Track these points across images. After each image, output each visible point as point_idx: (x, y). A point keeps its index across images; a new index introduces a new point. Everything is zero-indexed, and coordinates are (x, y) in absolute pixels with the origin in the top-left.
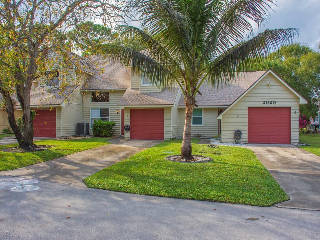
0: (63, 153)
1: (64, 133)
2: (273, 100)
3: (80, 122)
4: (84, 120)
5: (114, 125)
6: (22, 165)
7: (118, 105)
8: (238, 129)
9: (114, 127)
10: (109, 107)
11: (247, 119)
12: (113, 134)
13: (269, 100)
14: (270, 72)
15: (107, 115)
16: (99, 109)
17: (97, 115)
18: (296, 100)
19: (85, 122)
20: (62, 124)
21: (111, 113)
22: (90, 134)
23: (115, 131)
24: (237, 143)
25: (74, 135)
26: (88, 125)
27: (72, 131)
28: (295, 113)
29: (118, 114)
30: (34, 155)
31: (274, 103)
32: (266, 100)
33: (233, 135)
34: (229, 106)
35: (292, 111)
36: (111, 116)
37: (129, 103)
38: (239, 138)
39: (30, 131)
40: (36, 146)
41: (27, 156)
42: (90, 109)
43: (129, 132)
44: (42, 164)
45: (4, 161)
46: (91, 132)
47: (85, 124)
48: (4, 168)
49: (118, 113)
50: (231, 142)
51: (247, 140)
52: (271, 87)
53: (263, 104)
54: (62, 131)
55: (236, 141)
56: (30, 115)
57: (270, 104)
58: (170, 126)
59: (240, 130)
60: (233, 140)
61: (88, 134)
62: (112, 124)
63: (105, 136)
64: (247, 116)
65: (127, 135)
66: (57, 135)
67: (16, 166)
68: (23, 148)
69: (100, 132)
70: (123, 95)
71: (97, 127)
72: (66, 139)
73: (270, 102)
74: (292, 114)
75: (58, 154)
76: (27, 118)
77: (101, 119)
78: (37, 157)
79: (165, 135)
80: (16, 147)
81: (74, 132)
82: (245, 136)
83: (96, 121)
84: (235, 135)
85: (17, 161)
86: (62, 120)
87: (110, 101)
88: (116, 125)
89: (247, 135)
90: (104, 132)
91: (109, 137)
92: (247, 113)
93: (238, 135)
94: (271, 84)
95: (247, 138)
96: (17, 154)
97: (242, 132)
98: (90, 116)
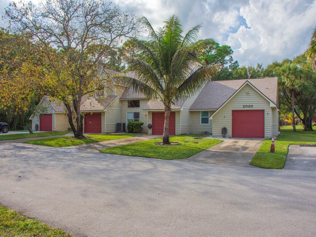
0: (99, 140)
1: (107, 130)
2: (250, 105)
3: (119, 122)
4: (123, 121)
5: (142, 124)
6: (74, 145)
7: (143, 110)
8: (224, 127)
9: (143, 126)
10: (140, 111)
11: (231, 119)
12: (142, 131)
13: (248, 105)
14: (247, 83)
15: (138, 117)
16: (132, 113)
17: (131, 117)
18: (268, 104)
19: (123, 122)
20: (105, 124)
21: (141, 115)
22: (126, 131)
23: (144, 129)
24: (224, 137)
25: (115, 131)
26: (124, 124)
27: (113, 128)
28: (268, 114)
29: (146, 117)
30: (81, 141)
31: (252, 106)
32: (245, 105)
33: (221, 131)
34: (218, 109)
35: (265, 113)
36: (141, 118)
37: (151, 108)
38: (225, 133)
39: (80, 127)
40: (84, 137)
41: (77, 141)
42: (127, 113)
43: (151, 129)
44: (84, 145)
45: (65, 143)
46: (127, 130)
47: (122, 124)
48: (65, 145)
49: (146, 115)
50: (219, 136)
51: (231, 135)
52: (249, 94)
53: (243, 107)
54: (105, 128)
55: (223, 136)
56: (80, 117)
57: (249, 107)
58: (179, 124)
59: (226, 127)
60: (221, 135)
61: (124, 131)
62: (141, 124)
63: (136, 133)
64: (231, 117)
65: (150, 131)
66: (102, 131)
67: (71, 145)
68: (76, 138)
69: (132, 129)
70: (147, 102)
71: (130, 126)
72: (107, 134)
73: (248, 106)
74: (265, 115)
75: (95, 141)
76: (78, 119)
77: (134, 120)
78: (82, 142)
79: (176, 131)
80: (73, 137)
81: (115, 130)
82: (230, 132)
83: (130, 121)
84: (222, 132)
85: (71, 143)
86: (105, 121)
87: (140, 106)
88: (144, 124)
89: (231, 131)
90: (135, 130)
91: (139, 133)
92: (231, 115)
93: (224, 131)
94: (250, 92)
95: (231, 133)
96: (72, 140)
97: (228, 129)
98: (127, 118)
